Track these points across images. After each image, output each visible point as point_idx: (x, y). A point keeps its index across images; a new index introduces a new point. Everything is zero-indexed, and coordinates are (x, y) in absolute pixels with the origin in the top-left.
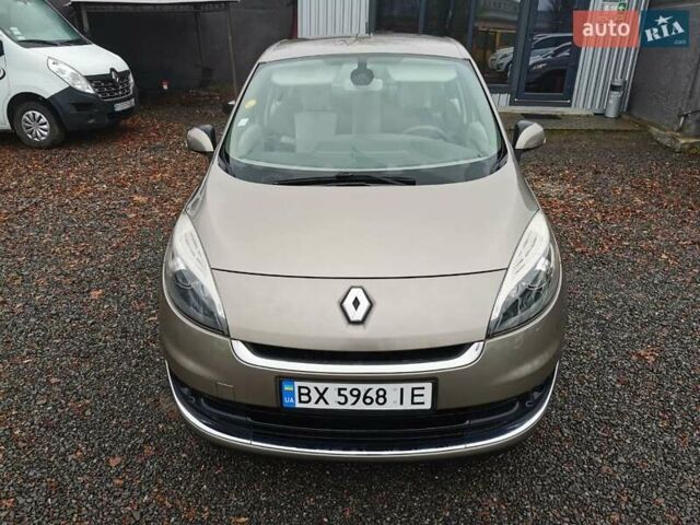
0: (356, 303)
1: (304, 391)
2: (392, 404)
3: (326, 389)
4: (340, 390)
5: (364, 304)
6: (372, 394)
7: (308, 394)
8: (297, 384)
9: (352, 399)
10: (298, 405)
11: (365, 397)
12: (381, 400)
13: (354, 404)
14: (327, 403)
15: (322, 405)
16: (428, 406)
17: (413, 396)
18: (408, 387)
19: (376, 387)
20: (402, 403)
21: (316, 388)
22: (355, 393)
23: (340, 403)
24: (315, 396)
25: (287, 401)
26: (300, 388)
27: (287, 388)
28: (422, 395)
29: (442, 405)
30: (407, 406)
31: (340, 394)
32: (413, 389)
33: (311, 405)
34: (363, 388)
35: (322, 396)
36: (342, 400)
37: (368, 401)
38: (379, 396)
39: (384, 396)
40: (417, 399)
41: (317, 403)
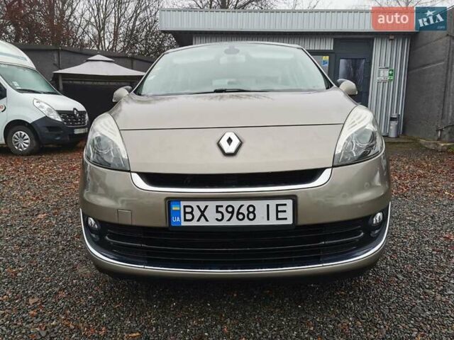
0: (230, 141)
1: (188, 210)
2: (261, 220)
3: (207, 207)
4: (217, 207)
5: (236, 142)
6: (244, 210)
7: (191, 213)
8: (183, 203)
9: (227, 216)
10: (184, 224)
11: (239, 213)
12: (251, 216)
13: (229, 220)
14: (207, 220)
15: (203, 223)
16: (290, 221)
17: (278, 212)
18: (273, 203)
19: (247, 203)
20: (268, 219)
21: (198, 206)
22: (230, 209)
23: (217, 219)
24: (197, 213)
25: (175, 220)
26: (185, 207)
27: (174, 208)
28: (285, 211)
29: (301, 222)
30: (273, 221)
31: (217, 212)
32: (277, 205)
33: (194, 223)
34: (236, 204)
35: (203, 214)
36: (219, 216)
37: (241, 217)
38: (249, 212)
39: (253, 212)
40: (281, 215)
41: (198, 220)
